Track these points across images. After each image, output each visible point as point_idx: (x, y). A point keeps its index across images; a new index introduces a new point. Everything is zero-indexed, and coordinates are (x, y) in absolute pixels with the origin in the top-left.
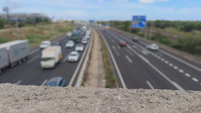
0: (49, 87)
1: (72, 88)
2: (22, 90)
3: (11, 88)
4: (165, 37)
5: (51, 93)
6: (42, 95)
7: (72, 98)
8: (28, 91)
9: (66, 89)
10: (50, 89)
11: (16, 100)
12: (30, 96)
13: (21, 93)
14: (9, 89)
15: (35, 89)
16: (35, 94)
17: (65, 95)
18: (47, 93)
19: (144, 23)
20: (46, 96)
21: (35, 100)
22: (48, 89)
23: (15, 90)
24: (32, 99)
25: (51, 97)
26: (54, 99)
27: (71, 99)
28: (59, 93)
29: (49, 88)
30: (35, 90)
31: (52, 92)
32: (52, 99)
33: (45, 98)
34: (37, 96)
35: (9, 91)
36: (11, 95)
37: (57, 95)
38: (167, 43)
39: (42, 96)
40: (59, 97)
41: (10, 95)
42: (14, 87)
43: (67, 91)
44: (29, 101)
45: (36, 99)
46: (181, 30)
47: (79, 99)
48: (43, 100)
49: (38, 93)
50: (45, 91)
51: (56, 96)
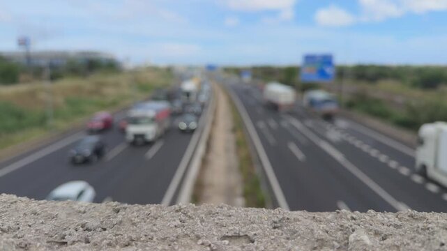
0: (126, 205)
1: (195, 210)
2: (45, 214)
3: (14, 206)
4: (377, 101)
5: (134, 224)
6: (105, 229)
7: (205, 241)
8: (63, 216)
9: (177, 211)
10: (128, 210)
11: (23, 245)
12: (67, 232)
13: (42, 223)
14: (7, 211)
15: (84, 212)
16: (83, 226)
17: (179, 231)
18: (121, 222)
19: (329, 70)
20: (118, 233)
21: (84, 244)
22: (122, 212)
23: (25, 214)
24: (74, 242)
25: (134, 236)
26: (143, 241)
27: (200, 242)
28: (159, 222)
29: (125, 208)
30: (83, 215)
31: (137, 220)
32: (139, 243)
33: (116, 240)
34: (90, 233)
35: (5, 216)
36: (9, 228)
37: (155, 228)
38: (383, 115)
39: (107, 232)
40: (160, 235)
41: (5, 227)
42: (23, 205)
43: (183, 218)
44: (64, 248)
45: (89, 243)
46: (415, 85)
47: (227, 242)
48: (109, 245)
49: (91, 223)
50: (115, 217)
51: (152, 231)
